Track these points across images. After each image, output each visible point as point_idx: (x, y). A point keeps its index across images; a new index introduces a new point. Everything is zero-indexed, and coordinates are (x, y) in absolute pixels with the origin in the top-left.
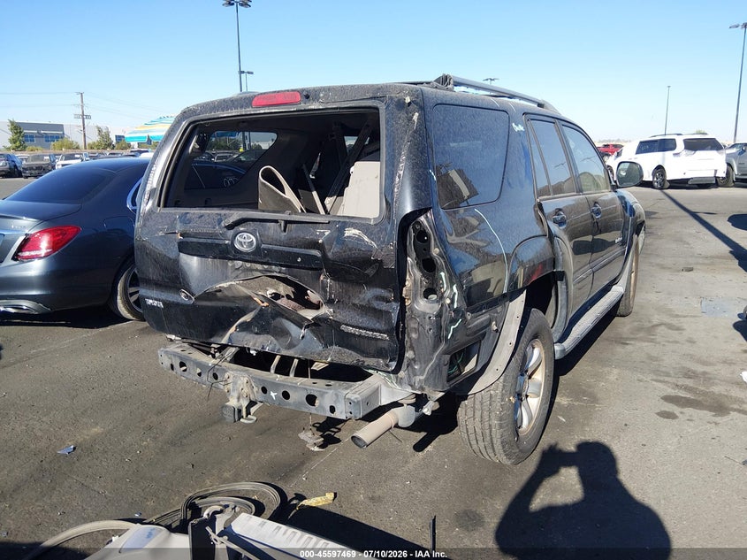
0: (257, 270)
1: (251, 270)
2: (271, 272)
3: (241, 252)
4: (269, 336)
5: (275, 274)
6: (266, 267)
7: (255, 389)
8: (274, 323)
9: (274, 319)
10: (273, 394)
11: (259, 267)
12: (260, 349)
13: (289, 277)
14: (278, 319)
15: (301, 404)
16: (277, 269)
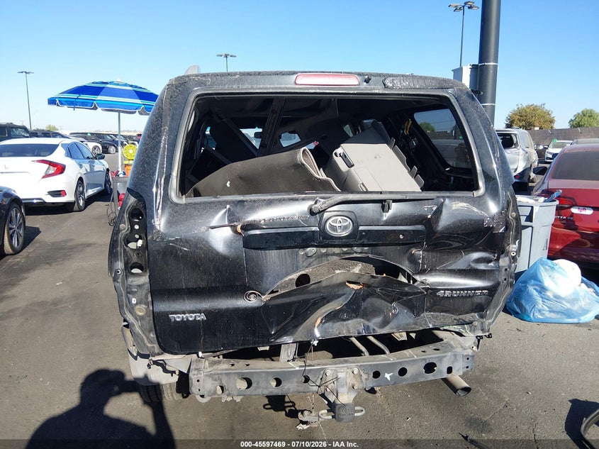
0: (334, 254)
1: (327, 255)
2: (351, 253)
3: (332, 238)
4: (359, 320)
5: (355, 255)
6: (345, 249)
7: (364, 377)
8: (364, 305)
9: (364, 300)
10: (387, 376)
11: (337, 250)
12: (356, 335)
13: (370, 256)
14: (369, 300)
15: (419, 375)
16: (359, 250)
